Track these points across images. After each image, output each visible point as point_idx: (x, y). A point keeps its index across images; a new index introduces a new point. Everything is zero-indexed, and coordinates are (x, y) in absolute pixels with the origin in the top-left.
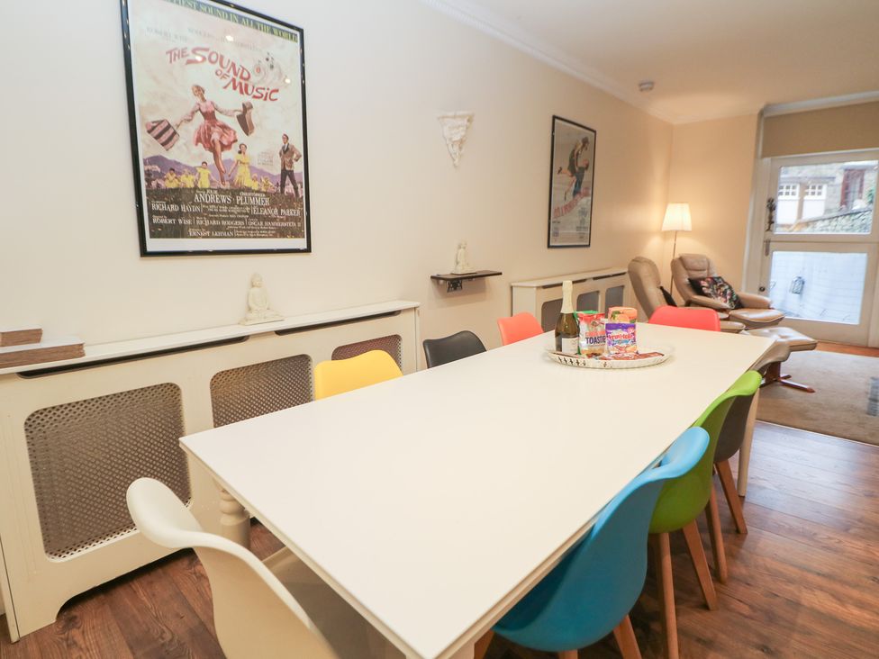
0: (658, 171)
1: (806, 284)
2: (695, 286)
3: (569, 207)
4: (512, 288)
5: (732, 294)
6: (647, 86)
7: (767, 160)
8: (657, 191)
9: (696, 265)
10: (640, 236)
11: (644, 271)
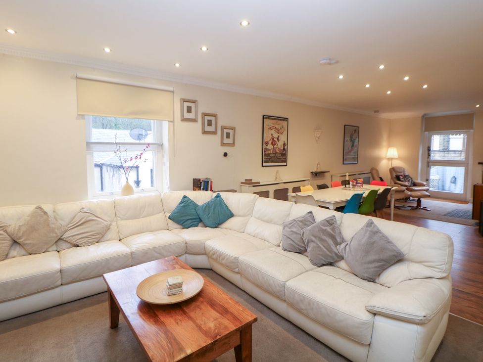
0: (385, 136)
1: (457, 180)
2: (398, 178)
3: (350, 152)
4: (332, 176)
5: (412, 181)
6: (377, 111)
7: (427, 133)
8: (384, 143)
9: (399, 170)
10: (377, 160)
11: (374, 172)
